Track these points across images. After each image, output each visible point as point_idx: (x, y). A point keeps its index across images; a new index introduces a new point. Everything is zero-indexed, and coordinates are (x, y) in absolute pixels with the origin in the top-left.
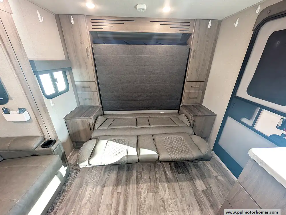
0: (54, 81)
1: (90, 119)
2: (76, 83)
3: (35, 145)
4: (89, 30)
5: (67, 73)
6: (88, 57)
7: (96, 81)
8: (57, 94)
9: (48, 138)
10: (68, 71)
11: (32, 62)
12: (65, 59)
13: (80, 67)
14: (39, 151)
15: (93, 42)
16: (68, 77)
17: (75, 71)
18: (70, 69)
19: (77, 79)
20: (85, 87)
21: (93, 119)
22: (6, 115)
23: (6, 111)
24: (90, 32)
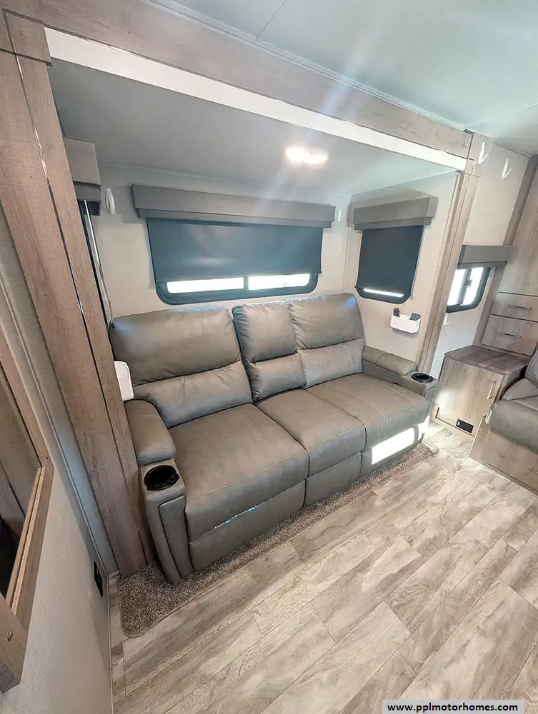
1: (502, 374)
2: (498, 295)
5: (492, 272)
8: (459, 308)
10: (496, 268)
11: (464, 248)
12: (502, 244)
14: (407, 380)
18: (502, 265)
19: (506, 287)
21: (507, 376)
22: (394, 317)
23: (397, 313)
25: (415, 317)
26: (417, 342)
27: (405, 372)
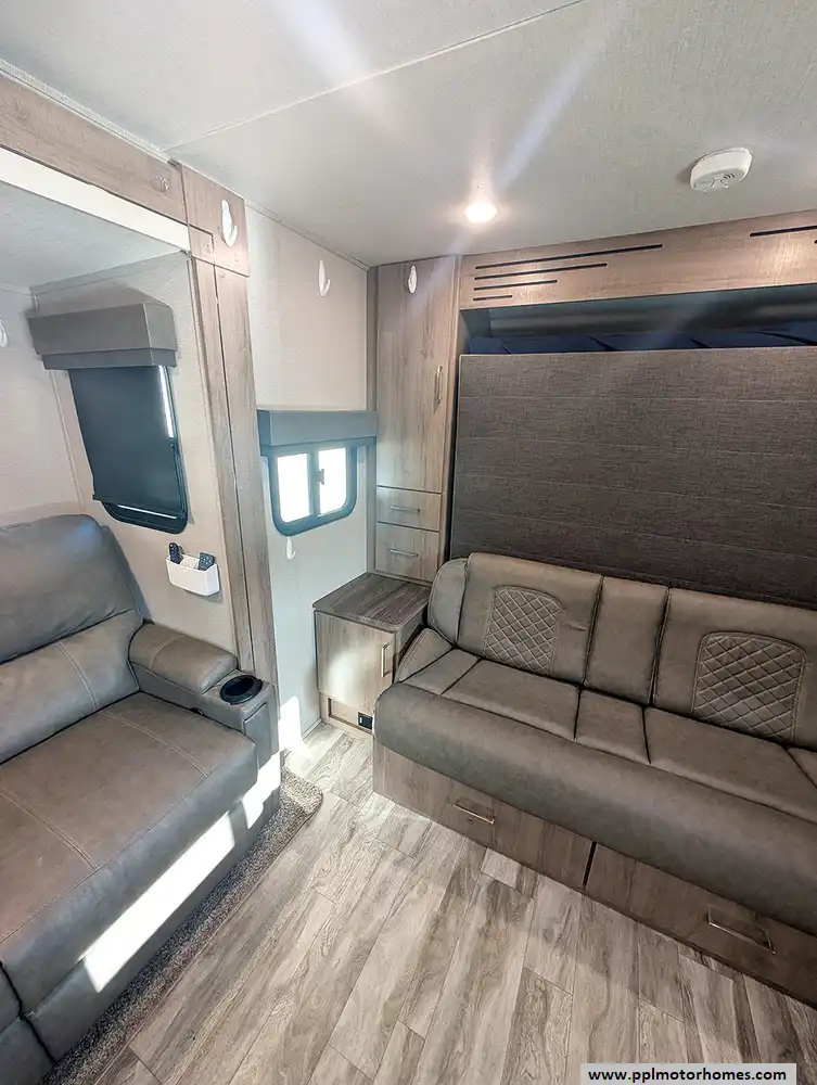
0: (316, 477)
1: (391, 632)
2: (379, 490)
3: (207, 678)
4: (459, 306)
5: (361, 453)
6: (437, 401)
7: (445, 494)
8: (314, 522)
9: (246, 667)
10: (364, 447)
11: (263, 416)
12: (364, 408)
13: (403, 436)
14: (212, 704)
15: (468, 347)
16: (361, 467)
17: (385, 451)
18: (372, 443)
19: (385, 477)
20: (402, 511)
21: (399, 635)
22: (171, 566)
23: (176, 554)
24: (465, 314)
25: (206, 562)
26: (224, 610)
27: (205, 684)
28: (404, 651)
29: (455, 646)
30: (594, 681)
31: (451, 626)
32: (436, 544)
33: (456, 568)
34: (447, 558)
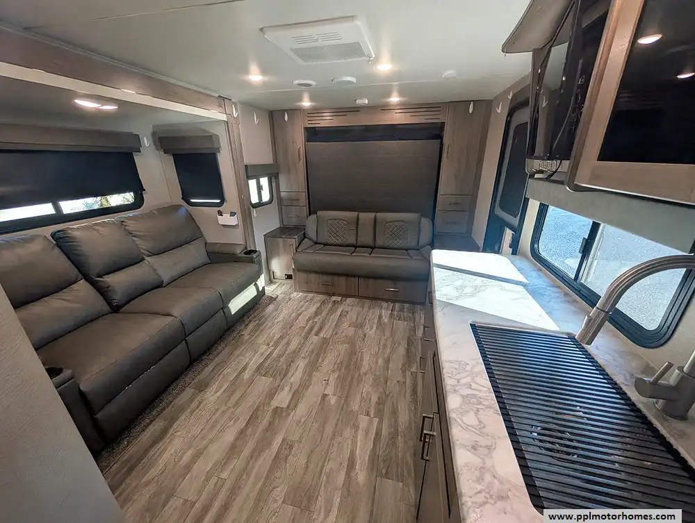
0: (260, 188)
1: (294, 239)
2: (282, 194)
4: (303, 126)
5: (273, 179)
6: (300, 159)
7: (306, 191)
8: (260, 204)
9: (249, 249)
10: (274, 177)
11: (246, 166)
12: (273, 163)
13: (289, 172)
14: (242, 257)
15: (308, 140)
16: (274, 184)
17: (282, 178)
18: (277, 175)
19: (283, 188)
20: (291, 200)
21: (297, 240)
22: (219, 217)
23: (220, 213)
24: (306, 129)
25: (233, 214)
26: (240, 231)
27: (239, 252)
28: (299, 245)
29: (316, 243)
30: (359, 244)
31: (314, 237)
32: (305, 210)
33: (313, 217)
34: (310, 214)
